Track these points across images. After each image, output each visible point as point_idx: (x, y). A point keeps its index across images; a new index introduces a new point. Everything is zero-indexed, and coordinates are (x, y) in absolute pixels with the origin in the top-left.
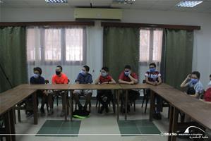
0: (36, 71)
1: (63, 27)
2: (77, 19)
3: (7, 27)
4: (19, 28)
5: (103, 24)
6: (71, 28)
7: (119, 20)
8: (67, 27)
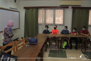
0: (46, 27)
1: (55, 9)
2: (61, 5)
3: (30, 9)
4: (35, 9)
5: (72, 8)
6: (58, 9)
7: (80, 6)
8: (56, 9)
